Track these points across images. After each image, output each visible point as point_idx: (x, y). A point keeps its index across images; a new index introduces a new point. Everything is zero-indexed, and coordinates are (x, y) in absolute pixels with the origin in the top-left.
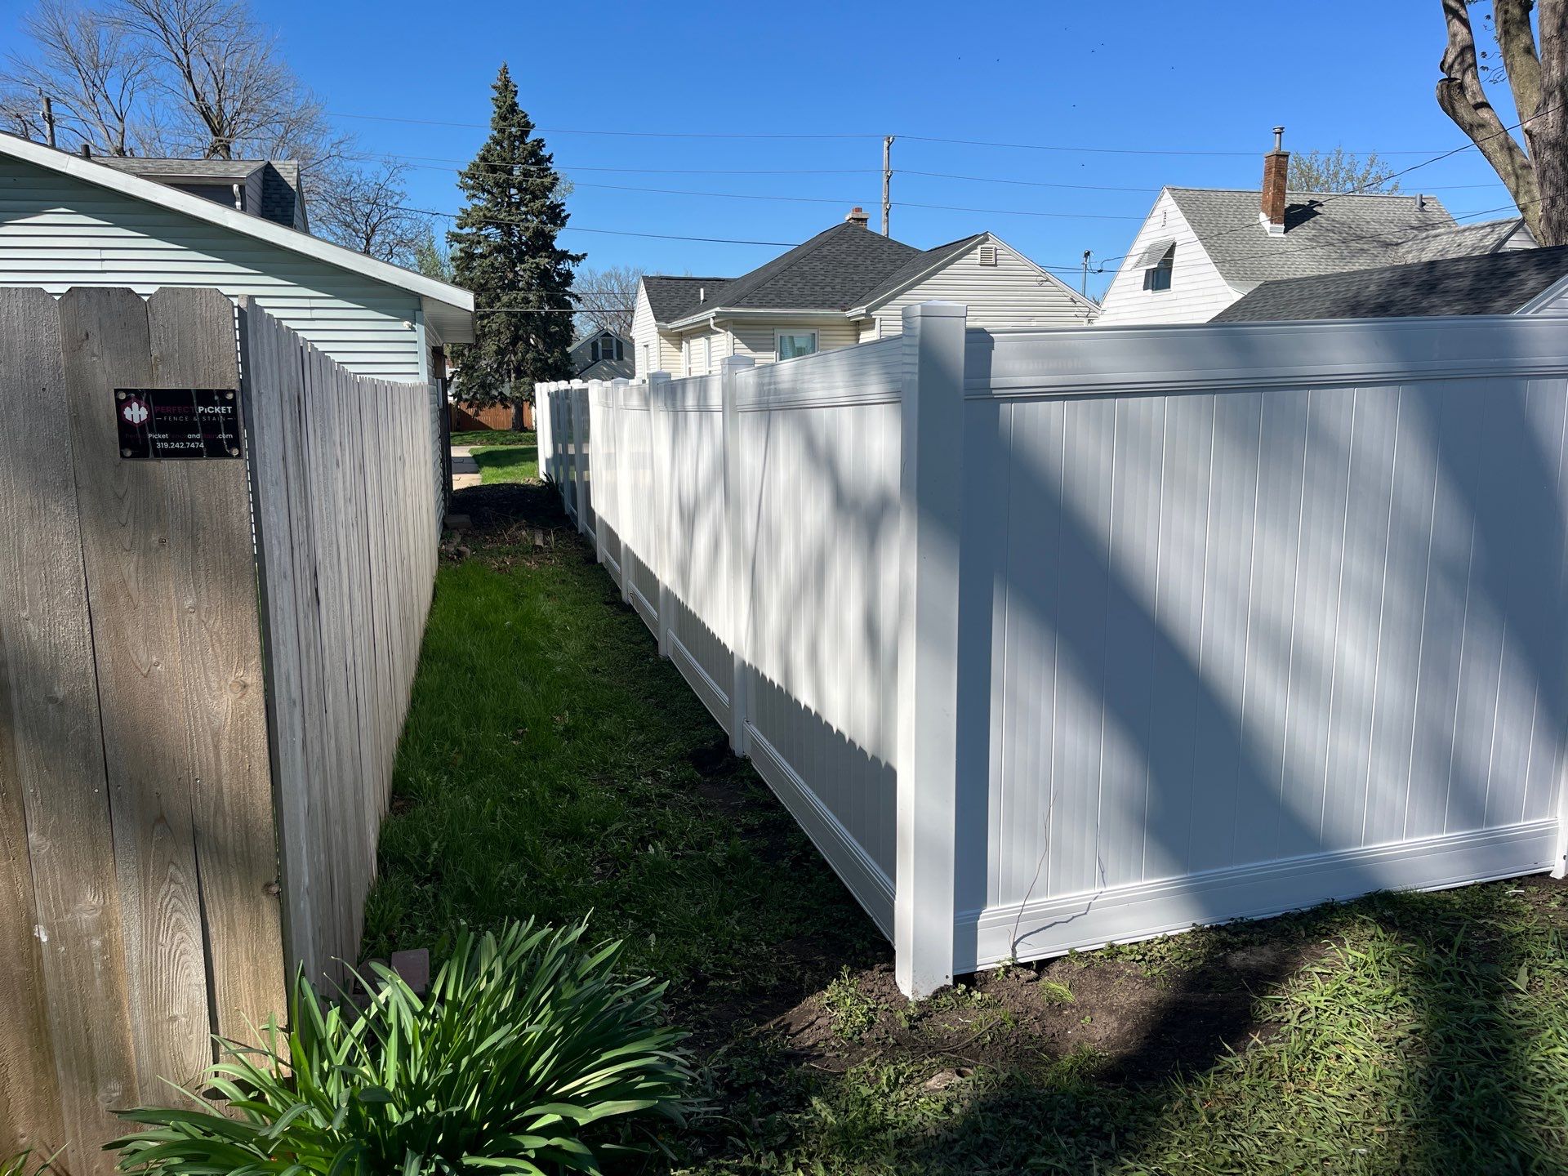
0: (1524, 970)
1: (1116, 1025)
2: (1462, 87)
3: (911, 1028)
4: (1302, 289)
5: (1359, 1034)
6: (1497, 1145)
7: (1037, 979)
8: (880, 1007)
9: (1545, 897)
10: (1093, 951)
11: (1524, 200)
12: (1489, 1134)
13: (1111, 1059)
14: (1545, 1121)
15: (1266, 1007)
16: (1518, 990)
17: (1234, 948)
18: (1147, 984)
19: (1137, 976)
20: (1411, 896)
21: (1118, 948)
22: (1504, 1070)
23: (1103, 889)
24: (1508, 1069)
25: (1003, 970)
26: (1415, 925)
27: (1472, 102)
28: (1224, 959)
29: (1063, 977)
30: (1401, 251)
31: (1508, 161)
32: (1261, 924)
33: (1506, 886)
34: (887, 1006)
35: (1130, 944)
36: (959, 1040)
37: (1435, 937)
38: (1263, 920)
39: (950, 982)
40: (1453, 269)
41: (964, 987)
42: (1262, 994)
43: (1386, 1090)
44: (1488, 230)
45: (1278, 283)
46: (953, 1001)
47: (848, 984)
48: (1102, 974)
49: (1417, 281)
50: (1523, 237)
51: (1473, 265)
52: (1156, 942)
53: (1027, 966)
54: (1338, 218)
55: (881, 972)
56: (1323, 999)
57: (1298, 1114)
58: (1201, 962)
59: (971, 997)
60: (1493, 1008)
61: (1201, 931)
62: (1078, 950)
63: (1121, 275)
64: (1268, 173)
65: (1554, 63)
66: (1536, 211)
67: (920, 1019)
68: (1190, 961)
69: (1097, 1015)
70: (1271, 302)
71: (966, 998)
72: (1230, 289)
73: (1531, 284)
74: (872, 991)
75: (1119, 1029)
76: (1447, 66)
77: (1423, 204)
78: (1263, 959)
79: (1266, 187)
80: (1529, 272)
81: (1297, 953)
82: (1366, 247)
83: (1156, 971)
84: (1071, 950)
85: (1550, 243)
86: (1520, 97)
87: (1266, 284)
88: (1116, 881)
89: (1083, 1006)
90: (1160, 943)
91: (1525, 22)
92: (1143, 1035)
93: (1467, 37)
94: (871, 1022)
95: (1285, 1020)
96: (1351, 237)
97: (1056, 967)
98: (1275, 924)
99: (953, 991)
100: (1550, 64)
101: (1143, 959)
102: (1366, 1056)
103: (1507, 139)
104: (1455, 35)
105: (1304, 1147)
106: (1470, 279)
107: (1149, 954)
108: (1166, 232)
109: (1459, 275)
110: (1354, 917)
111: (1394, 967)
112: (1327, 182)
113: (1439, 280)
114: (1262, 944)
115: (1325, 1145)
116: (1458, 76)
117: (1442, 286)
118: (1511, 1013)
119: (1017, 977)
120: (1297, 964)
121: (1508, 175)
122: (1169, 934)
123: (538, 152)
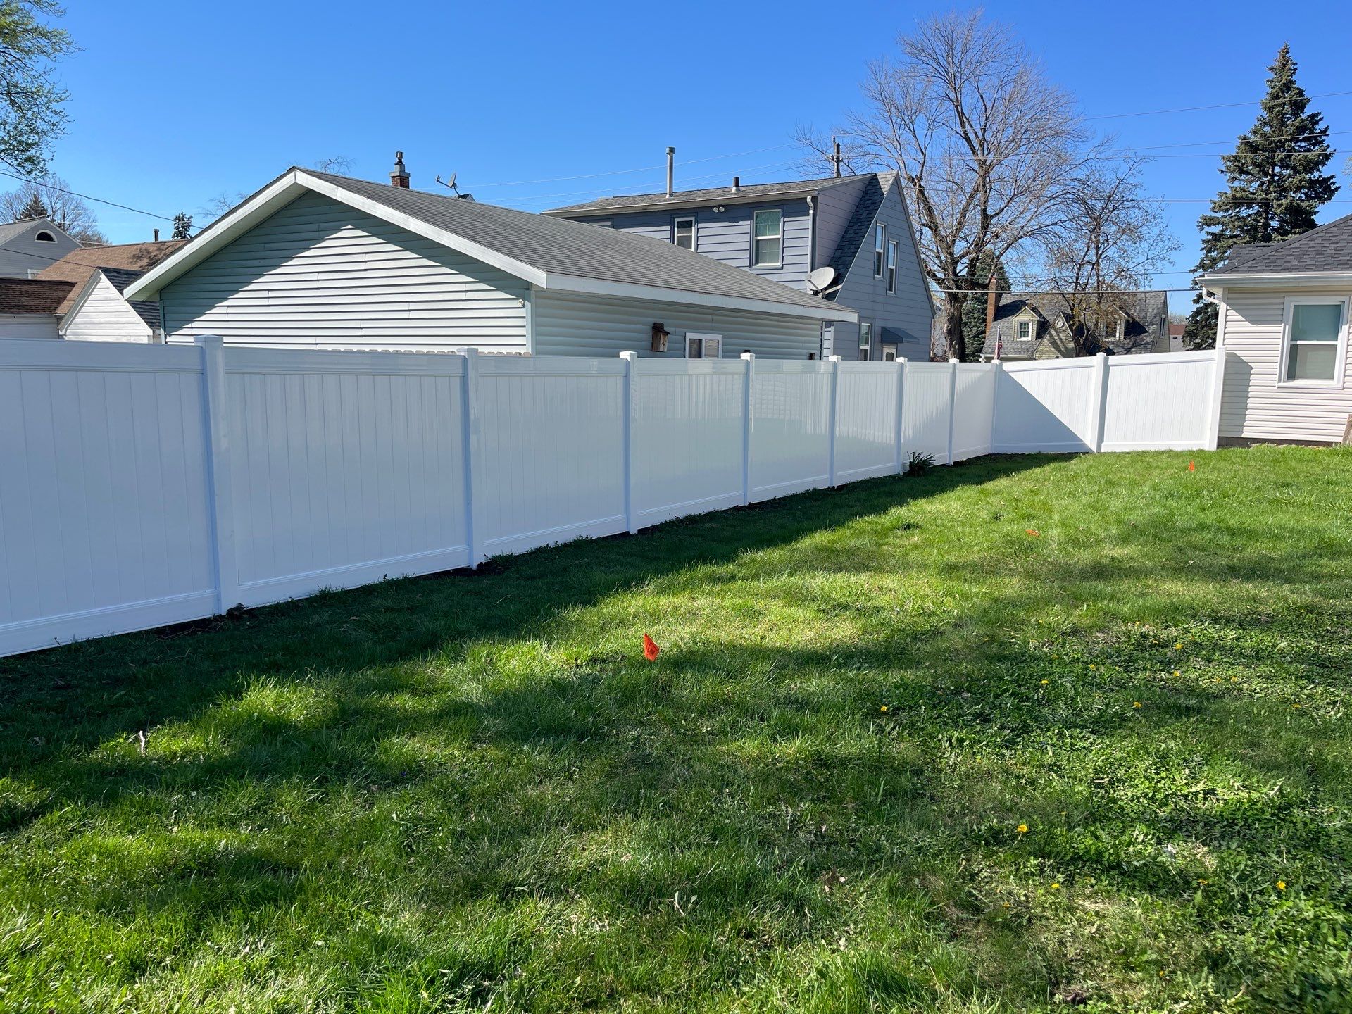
123: (1309, 126)
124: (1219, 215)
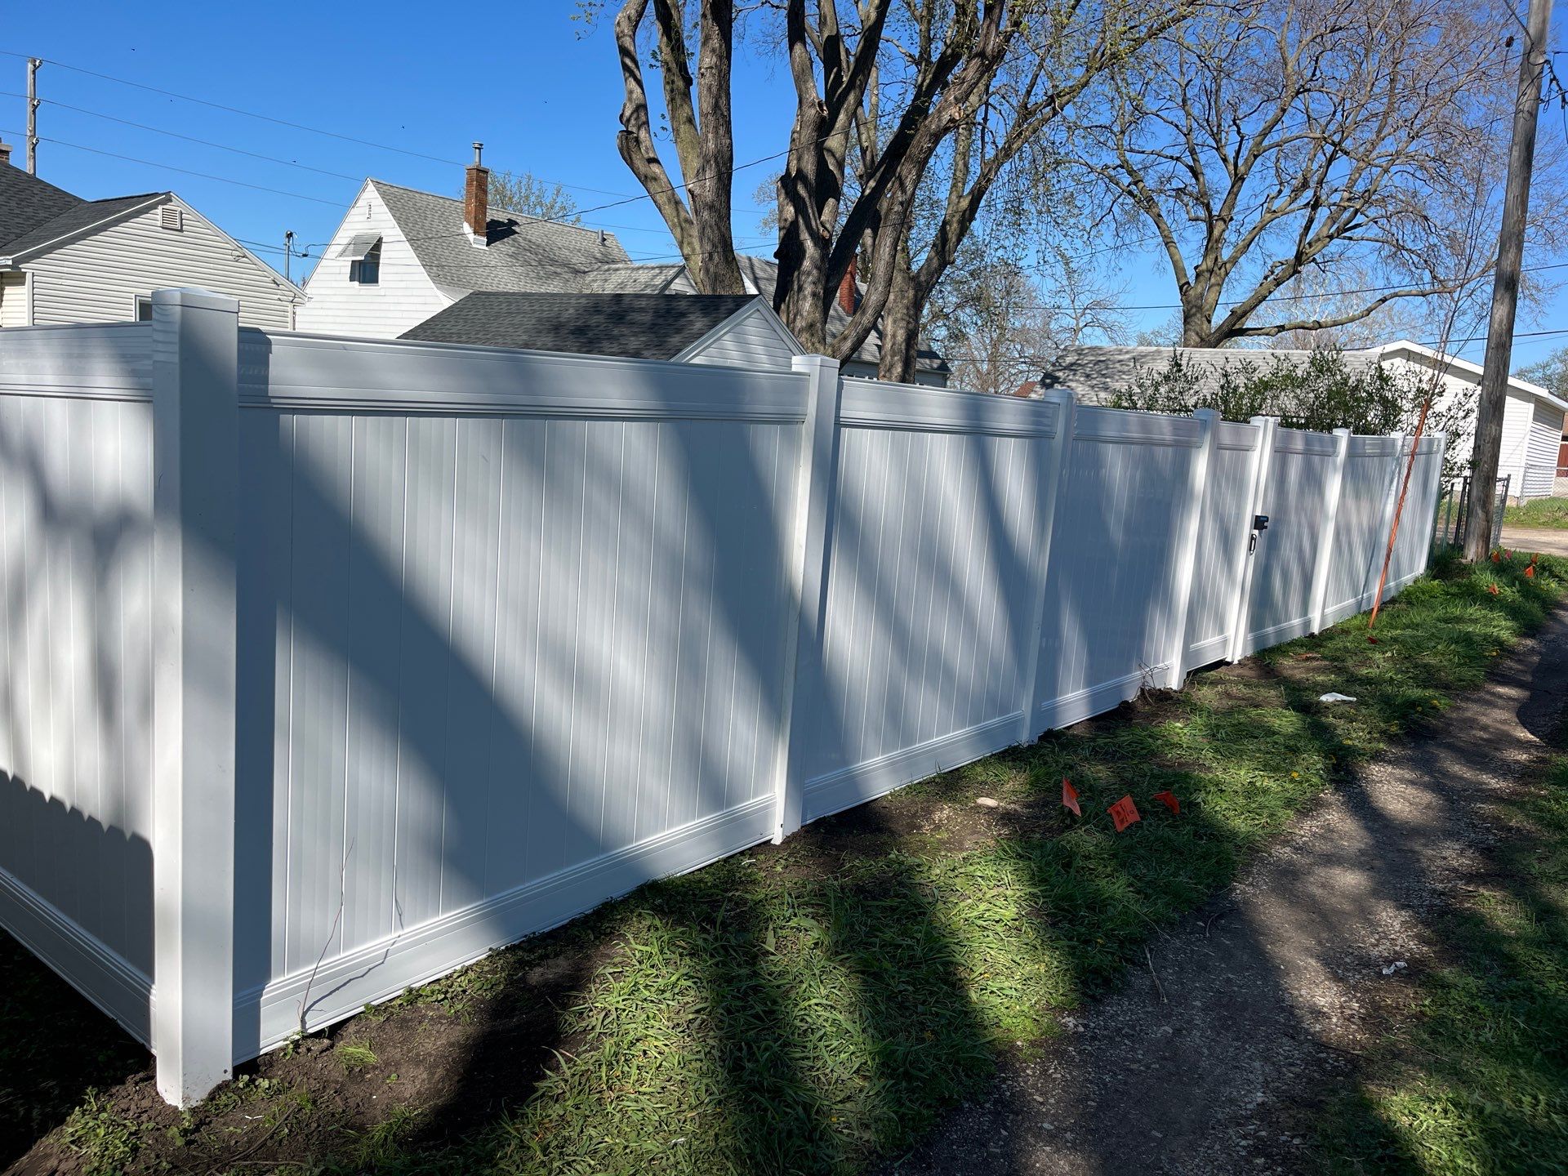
0: (770, 934)
1: (425, 1076)
2: (637, 140)
3: (189, 1143)
4: (510, 304)
5: (657, 1025)
6: (785, 1101)
7: (332, 1046)
8: (143, 1127)
9: (771, 863)
10: (390, 1001)
11: (687, 250)
12: (776, 1093)
13: (426, 1116)
14: (813, 1067)
15: (571, 1019)
16: (768, 952)
17: (531, 965)
18: (452, 1023)
19: (440, 1017)
20: (673, 882)
21: (417, 991)
22: (776, 1029)
23: (401, 933)
24: (779, 1028)
25: (291, 1046)
26: (680, 908)
27: (646, 156)
28: (523, 979)
29: (361, 1038)
30: (588, 279)
31: (675, 214)
32: (553, 935)
33: (742, 858)
34: (151, 1125)
35: (429, 983)
36: (250, 1142)
37: (698, 917)
38: (553, 930)
39: (229, 1076)
40: (637, 304)
41: (246, 1077)
42: (565, 1007)
43: (690, 1074)
44: (657, 271)
45: (488, 294)
46: (236, 1097)
47: (95, 1109)
48: (404, 1023)
49: (609, 310)
50: (684, 281)
51: (652, 302)
52: (456, 975)
53: (319, 1035)
54: (533, 239)
55: (136, 1084)
56: (620, 999)
57: (621, 1121)
58: (502, 987)
59: (256, 1087)
60: (755, 974)
61: (497, 955)
62: (373, 1003)
63: (324, 263)
64: (469, 184)
65: (710, 136)
66: (697, 261)
67: (197, 1129)
68: (492, 988)
69: (403, 1070)
70: (482, 311)
71: (252, 1090)
72: (439, 293)
73: (698, 325)
74: (128, 1110)
75: (429, 1079)
76: (625, 119)
77: (604, 240)
78: (559, 970)
79: (468, 198)
80: (696, 315)
81: (588, 958)
82: (558, 270)
83: (460, 1006)
84: (367, 1006)
85: (708, 291)
86: (684, 160)
87: (477, 295)
88: (413, 922)
89: (387, 1064)
90: (459, 977)
91: (686, 95)
92: (456, 1078)
93: (641, 97)
94: (135, 1149)
95: (590, 1027)
96: (546, 260)
97: (352, 1028)
98: (566, 932)
99: (234, 1086)
100: (707, 136)
101: (446, 998)
102: (666, 1045)
103: (673, 194)
104: (631, 92)
105: (631, 1152)
106: (650, 314)
107: (450, 990)
108: (372, 224)
109: (642, 310)
110: (632, 912)
111: (674, 953)
112: (519, 203)
113: (626, 311)
114: (557, 955)
115: (649, 1145)
116: (634, 130)
117: (629, 318)
118: (770, 975)
119: (309, 1050)
120: (590, 969)
121: (674, 225)
122: (467, 964)
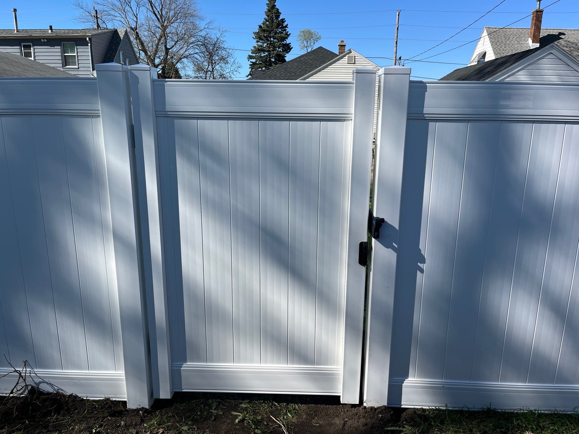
64: (533, 20)
79: (532, 26)
108: (484, 47)
123: (281, 23)
124: (254, 55)
